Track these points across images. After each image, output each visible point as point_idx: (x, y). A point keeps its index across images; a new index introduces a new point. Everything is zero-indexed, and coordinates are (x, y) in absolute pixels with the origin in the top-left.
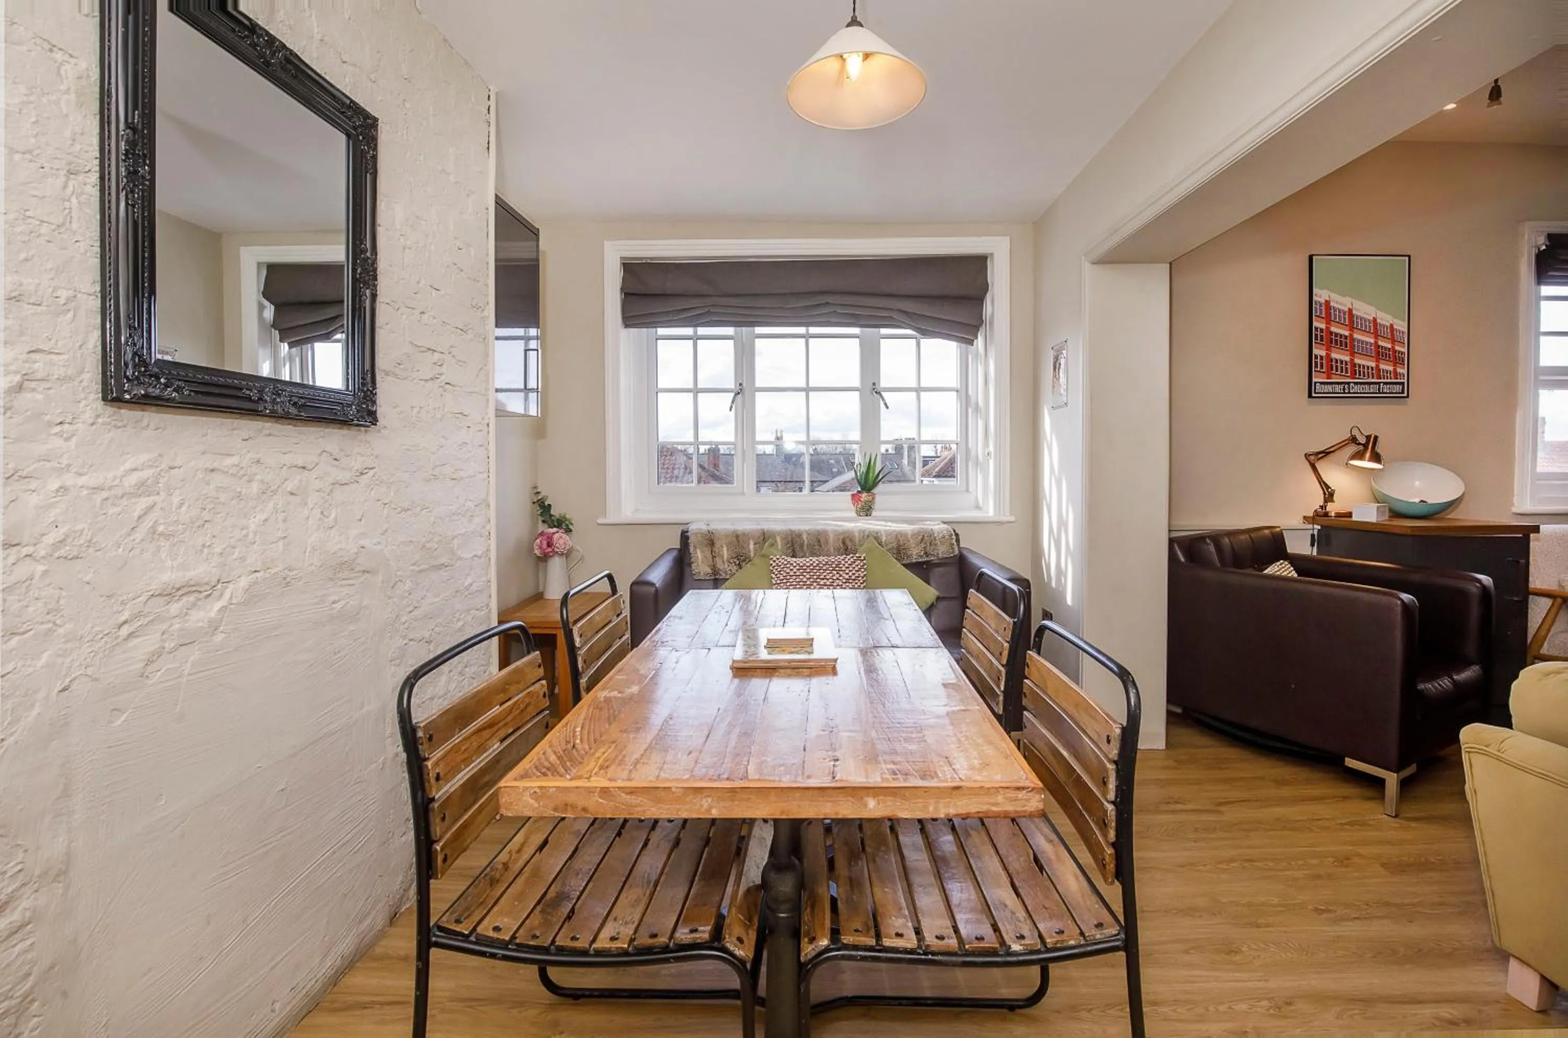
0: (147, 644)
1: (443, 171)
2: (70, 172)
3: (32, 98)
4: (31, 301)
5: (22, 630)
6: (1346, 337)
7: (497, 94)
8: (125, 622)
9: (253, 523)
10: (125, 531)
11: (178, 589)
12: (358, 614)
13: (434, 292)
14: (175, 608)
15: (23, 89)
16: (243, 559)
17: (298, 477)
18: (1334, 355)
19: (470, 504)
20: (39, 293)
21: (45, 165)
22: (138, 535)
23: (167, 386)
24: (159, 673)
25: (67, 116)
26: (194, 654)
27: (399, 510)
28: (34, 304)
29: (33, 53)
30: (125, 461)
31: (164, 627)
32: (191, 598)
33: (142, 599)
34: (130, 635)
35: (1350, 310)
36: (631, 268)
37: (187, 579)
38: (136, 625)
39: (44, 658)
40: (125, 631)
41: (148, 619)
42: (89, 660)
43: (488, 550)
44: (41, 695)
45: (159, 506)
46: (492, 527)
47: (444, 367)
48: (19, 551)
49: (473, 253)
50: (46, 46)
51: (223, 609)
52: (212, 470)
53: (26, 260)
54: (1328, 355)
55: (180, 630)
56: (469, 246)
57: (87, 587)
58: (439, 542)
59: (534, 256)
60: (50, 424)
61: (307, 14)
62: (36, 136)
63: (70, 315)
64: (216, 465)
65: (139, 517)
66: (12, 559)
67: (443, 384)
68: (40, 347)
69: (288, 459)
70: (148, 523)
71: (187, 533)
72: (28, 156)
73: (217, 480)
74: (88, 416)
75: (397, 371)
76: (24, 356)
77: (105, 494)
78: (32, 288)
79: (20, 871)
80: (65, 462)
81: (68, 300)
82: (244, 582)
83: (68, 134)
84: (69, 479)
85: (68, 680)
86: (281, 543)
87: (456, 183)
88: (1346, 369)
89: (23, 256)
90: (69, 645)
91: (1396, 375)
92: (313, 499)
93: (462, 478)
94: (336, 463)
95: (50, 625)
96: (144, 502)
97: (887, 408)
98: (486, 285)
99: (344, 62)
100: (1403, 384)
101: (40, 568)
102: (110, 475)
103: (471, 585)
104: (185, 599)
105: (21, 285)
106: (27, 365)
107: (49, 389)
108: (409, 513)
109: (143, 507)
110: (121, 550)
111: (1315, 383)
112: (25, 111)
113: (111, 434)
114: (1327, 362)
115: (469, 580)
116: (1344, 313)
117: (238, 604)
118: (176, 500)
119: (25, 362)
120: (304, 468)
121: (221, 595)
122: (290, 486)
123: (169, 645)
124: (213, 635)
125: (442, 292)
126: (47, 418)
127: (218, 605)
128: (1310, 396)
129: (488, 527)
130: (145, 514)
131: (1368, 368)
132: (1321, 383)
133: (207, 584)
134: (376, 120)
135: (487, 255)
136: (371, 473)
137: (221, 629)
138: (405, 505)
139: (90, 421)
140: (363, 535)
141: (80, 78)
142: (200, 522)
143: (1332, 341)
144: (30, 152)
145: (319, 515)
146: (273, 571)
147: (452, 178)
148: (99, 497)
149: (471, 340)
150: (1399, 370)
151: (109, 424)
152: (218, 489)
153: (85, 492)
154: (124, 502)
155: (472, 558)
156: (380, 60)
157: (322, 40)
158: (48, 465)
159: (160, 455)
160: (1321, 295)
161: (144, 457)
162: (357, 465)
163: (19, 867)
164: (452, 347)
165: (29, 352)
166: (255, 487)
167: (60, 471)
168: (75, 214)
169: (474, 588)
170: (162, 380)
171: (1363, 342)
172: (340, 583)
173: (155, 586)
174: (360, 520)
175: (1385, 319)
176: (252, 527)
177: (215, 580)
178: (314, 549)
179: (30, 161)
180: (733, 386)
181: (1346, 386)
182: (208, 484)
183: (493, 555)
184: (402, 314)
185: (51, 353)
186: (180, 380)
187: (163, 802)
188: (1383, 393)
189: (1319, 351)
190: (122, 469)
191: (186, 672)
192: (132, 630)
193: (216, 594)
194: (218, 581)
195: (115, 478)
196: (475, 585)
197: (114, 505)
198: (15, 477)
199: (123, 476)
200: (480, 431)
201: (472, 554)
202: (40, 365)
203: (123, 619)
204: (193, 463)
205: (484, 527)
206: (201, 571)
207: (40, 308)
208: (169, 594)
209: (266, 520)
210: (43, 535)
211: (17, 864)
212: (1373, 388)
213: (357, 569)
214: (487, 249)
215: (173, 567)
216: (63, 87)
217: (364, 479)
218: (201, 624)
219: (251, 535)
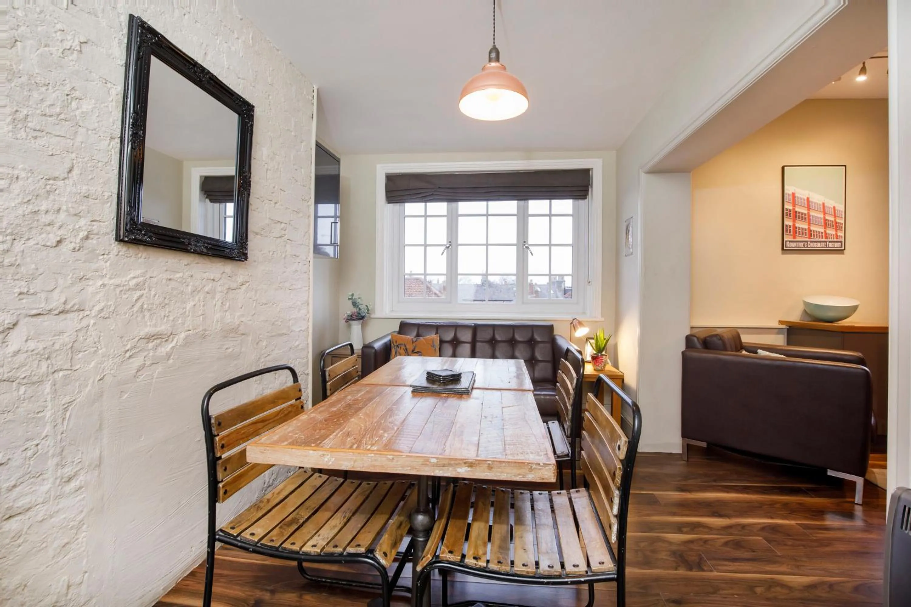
0: (137, 362)
1: (288, 130)
2: (111, 138)
3: (97, 105)
4: (93, 197)
5: (83, 350)
6: (805, 214)
7: (318, 89)
8: (128, 350)
9: (189, 305)
10: (128, 307)
11: (153, 336)
12: (239, 356)
13: (282, 192)
14: (151, 345)
15: (93, 101)
16: (183, 324)
17: (211, 285)
18: (797, 225)
19: (299, 303)
20: (97, 193)
21: (101, 135)
22: (135, 309)
23: (145, 235)
24: (142, 377)
25: (111, 112)
26: (159, 368)
27: (261, 304)
28: (93, 199)
29: (99, 85)
30: (130, 274)
31: (145, 354)
32: (158, 341)
33: (137, 339)
34: (130, 357)
35: (808, 199)
36: (391, 179)
37: (156, 331)
38: (133, 352)
39: (93, 364)
40: (128, 355)
41: (138, 350)
42: (112, 367)
43: (308, 328)
44: (91, 381)
45: (145, 296)
46: (311, 315)
47: (287, 231)
48: (83, 313)
49: (303, 172)
50: (104, 81)
51: (173, 348)
52: (170, 279)
53: (92, 179)
54: (794, 225)
55: (153, 356)
56: (301, 168)
57: (112, 332)
58: (281, 322)
59: (337, 173)
60: (98, 255)
61: (222, 56)
62: (98, 122)
63: (109, 204)
64: (171, 277)
65: (136, 301)
66: (81, 317)
67: (285, 240)
68: (96, 219)
69: (206, 275)
70: (139, 304)
71: (158, 310)
72: (94, 132)
73: (173, 284)
74: (115, 252)
75: (262, 233)
76: (89, 223)
77: (121, 288)
78: (94, 191)
79: (80, 462)
80: (104, 273)
81: (109, 197)
82: (183, 335)
83: (111, 120)
84: (106, 281)
85: (103, 375)
86: (201, 317)
87: (295, 136)
88: (806, 233)
89: (90, 177)
90: (103, 359)
91: (837, 236)
92: (218, 296)
93: (295, 289)
94: (230, 278)
95: (96, 349)
96: (138, 293)
97: (532, 255)
98: (310, 188)
99: (239, 78)
100: (841, 242)
101: (92, 322)
102: (124, 279)
103: (298, 345)
104: (155, 341)
105: (89, 190)
106: (90, 227)
107: (99, 238)
108: (266, 306)
109: (138, 295)
110: (127, 315)
111: (786, 241)
112: (94, 111)
113: (125, 260)
114: (794, 230)
115: (297, 343)
116: (804, 200)
117: (180, 345)
118: (153, 293)
119: (89, 225)
120: (214, 280)
121: (173, 340)
122: (207, 289)
123: (148, 363)
124: (168, 360)
125: (286, 193)
126: (98, 252)
127: (171, 345)
128: (783, 249)
129: (308, 316)
130: (138, 299)
131: (819, 232)
132: (790, 241)
133: (165, 335)
134: (253, 107)
135: (311, 172)
136: (248, 284)
137: (172, 357)
138: (265, 302)
139: (116, 254)
140: (243, 316)
141: (117, 95)
142: (163, 305)
143: (796, 216)
144: (95, 129)
145: (220, 304)
146: (197, 331)
147: (293, 133)
148: (118, 291)
149: (302, 217)
150: (839, 234)
151: (124, 255)
152: (173, 289)
153: (112, 287)
154: (129, 292)
155: (299, 331)
156: (257, 76)
157: (228, 68)
158: (97, 274)
159: (147, 271)
160: (789, 190)
161: (139, 272)
162: (240, 279)
163: (80, 460)
164: (290, 221)
165: (92, 221)
166: (190, 288)
167: (103, 277)
168: (113, 157)
169: (300, 347)
170: (143, 232)
171: (816, 217)
172: (230, 339)
173: (142, 334)
174: (241, 308)
175: (830, 204)
176: (188, 308)
177: (169, 334)
178: (217, 321)
179: (95, 134)
180: (446, 243)
181: (806, 243)
182: (168, 286)
183: (311, 331)
184: (265, 204)
185: (100, 222)
186: (151, 232)
187: (142, 439)
188: (829, 247)
189: (788, 222)
190: (129, 277)
191: (155, 377)
192: (131, 354)
193: (170, 340)
194: (171, 334)
195: (126, 281)
196: (301, 345)
197: (125, 294)
198: (84, 279)
199: (129, 281)
200: (305, 265)
201: (299, 329)
202: (95, 227)
203: (127, 348)
204: (161, 275)
205: (306, 315)
206: (163, 328)
207: (96, 201)
208: (149, 338)
209: (194, 305)
210: (94, 306)
211: (78, 459)
212: (823, 244)
213: (239, 333)
214: (311, 170)
215: (150, 325)
216: (110, 99)
217: (244, 287)
218: (162, 354)
219: (187, 313)
